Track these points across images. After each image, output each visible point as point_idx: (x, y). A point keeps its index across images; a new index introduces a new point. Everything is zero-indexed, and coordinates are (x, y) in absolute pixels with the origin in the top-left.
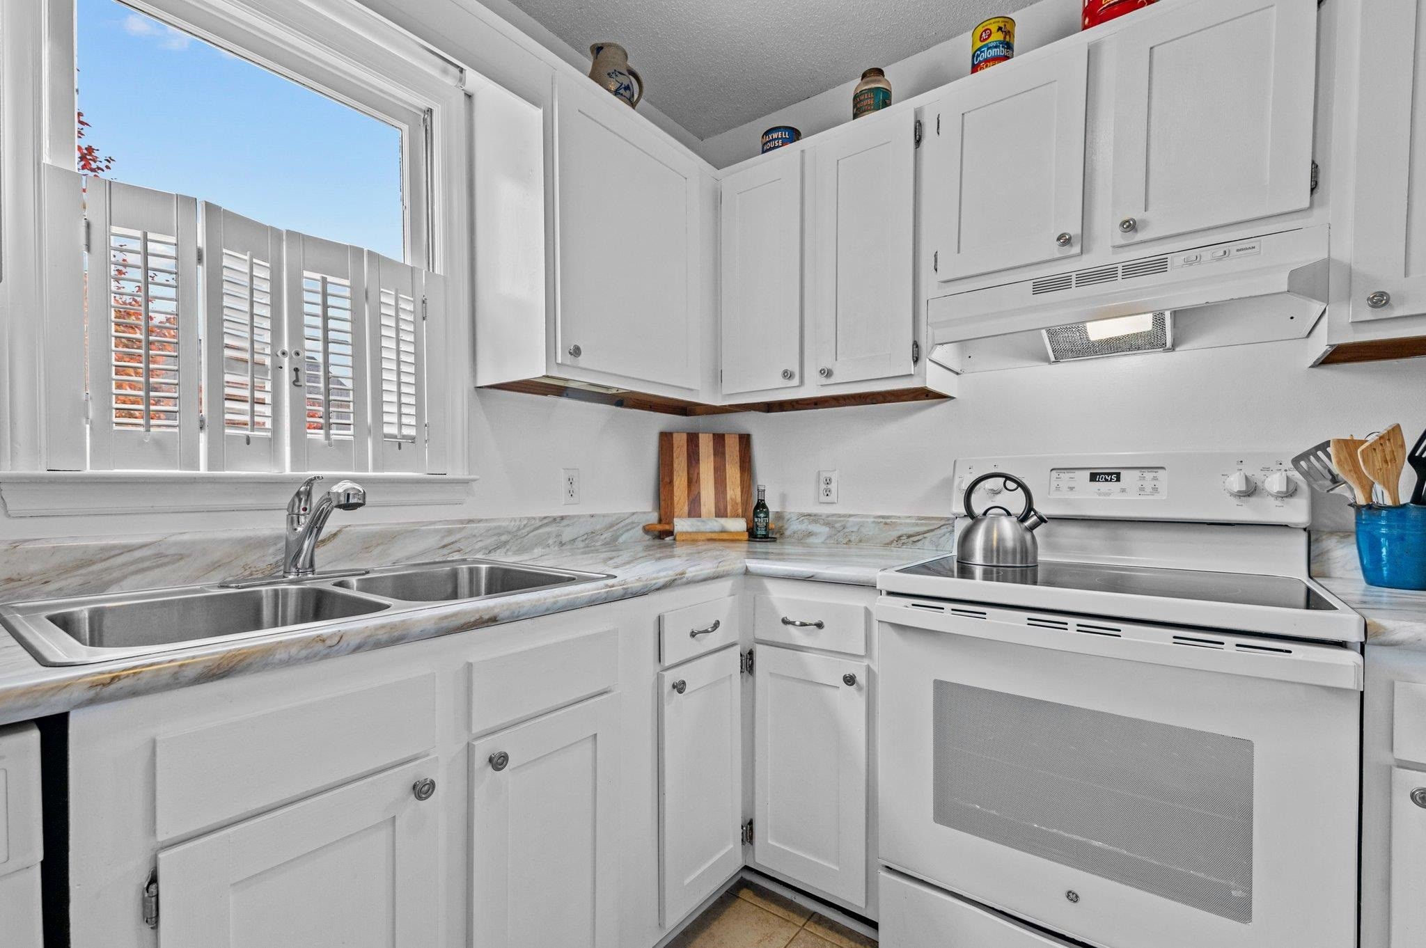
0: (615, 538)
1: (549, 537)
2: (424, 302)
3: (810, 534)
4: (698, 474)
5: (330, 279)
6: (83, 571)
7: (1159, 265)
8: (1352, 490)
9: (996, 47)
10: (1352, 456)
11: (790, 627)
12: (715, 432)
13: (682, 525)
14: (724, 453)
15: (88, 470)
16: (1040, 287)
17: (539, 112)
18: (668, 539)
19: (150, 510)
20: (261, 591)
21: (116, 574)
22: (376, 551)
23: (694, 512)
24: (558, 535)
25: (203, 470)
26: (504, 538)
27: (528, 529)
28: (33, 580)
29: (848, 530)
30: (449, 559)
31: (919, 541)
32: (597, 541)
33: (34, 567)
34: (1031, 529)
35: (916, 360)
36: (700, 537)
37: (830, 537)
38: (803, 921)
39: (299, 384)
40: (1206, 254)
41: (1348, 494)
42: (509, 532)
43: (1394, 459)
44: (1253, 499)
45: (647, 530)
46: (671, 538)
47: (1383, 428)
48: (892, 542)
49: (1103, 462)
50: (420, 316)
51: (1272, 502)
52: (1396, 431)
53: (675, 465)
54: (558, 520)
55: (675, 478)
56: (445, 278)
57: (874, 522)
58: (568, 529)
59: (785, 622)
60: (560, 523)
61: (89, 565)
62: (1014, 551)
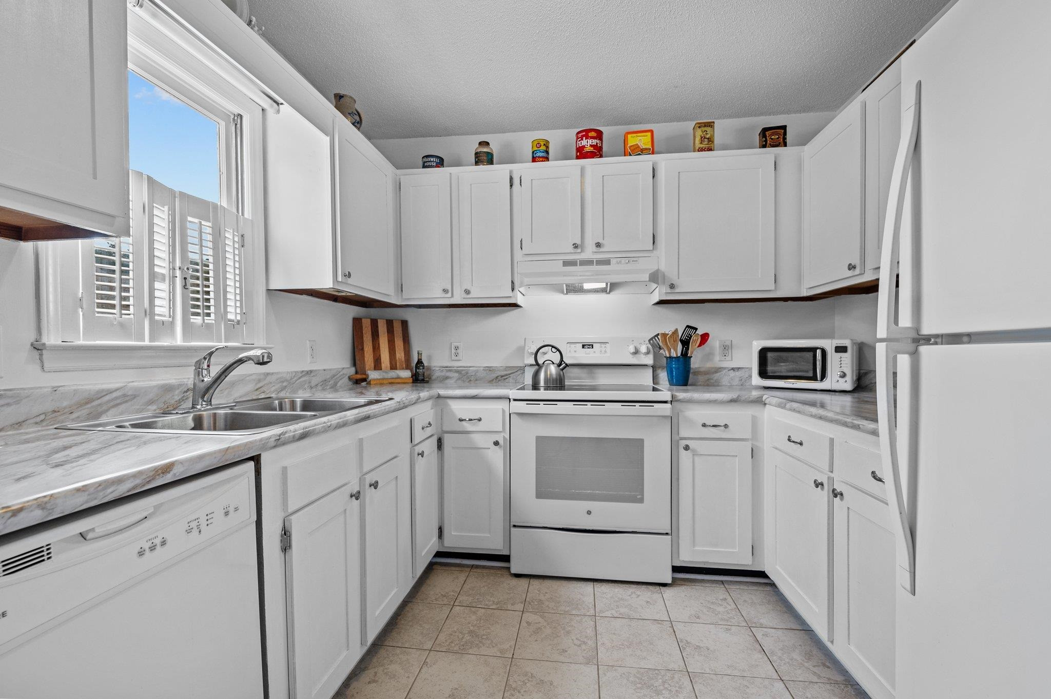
0: (336, 384)
1: (306, 383)
2: (242, 236)
3: (447, 378)
4: (379, 344)
5: (203, 223)
6: (89, 406)
7: (607, 262)
8: (665, 351)
9: (543, 152)
10: (665, 339)
11: (463, 423)
12: (387, 319)
13: (373, 375)
14: (393, 331)
15: (81, 342)
16: (566, 263)
17: (328, 138)
18: (364, 384)
19: (113, 367)
20: (203, 414)
21: (104, 408)
22: (226, 392)
23: (377, 366)
24: (310, 382)
25: (147, 343)
26: (285, 384)
27: (295, 378)
28: (64, 412)
29: (469, 374)
30: (260, 397)
31: (506, 378)
32: (327, 385)
33: (65, 404)
34: (562, 369)
35: (513, 290)
36: (385, 382)
37: (459, 379)
38: (469, 569)
39: (186, 287)
40: (623, 260)
41: (664, 353)
42: (287, 380)
43: (676, 341)
44: (637, 355)
45: (350, 379)
46: (365, 383)
47: (673, 330)
48: (493, 380)
49: (588, 339)
50: (240, 245)
51: (643, 356)
52: (676, 330)
53: (364, 339)
54: (309, 372)
55: (365, 346)
56: (252, 221)
57: (483, 370)
58: (314, 378)
59: (461, 420)
60: (310, 374)
61: (92, 402)
62: (556, 379)
